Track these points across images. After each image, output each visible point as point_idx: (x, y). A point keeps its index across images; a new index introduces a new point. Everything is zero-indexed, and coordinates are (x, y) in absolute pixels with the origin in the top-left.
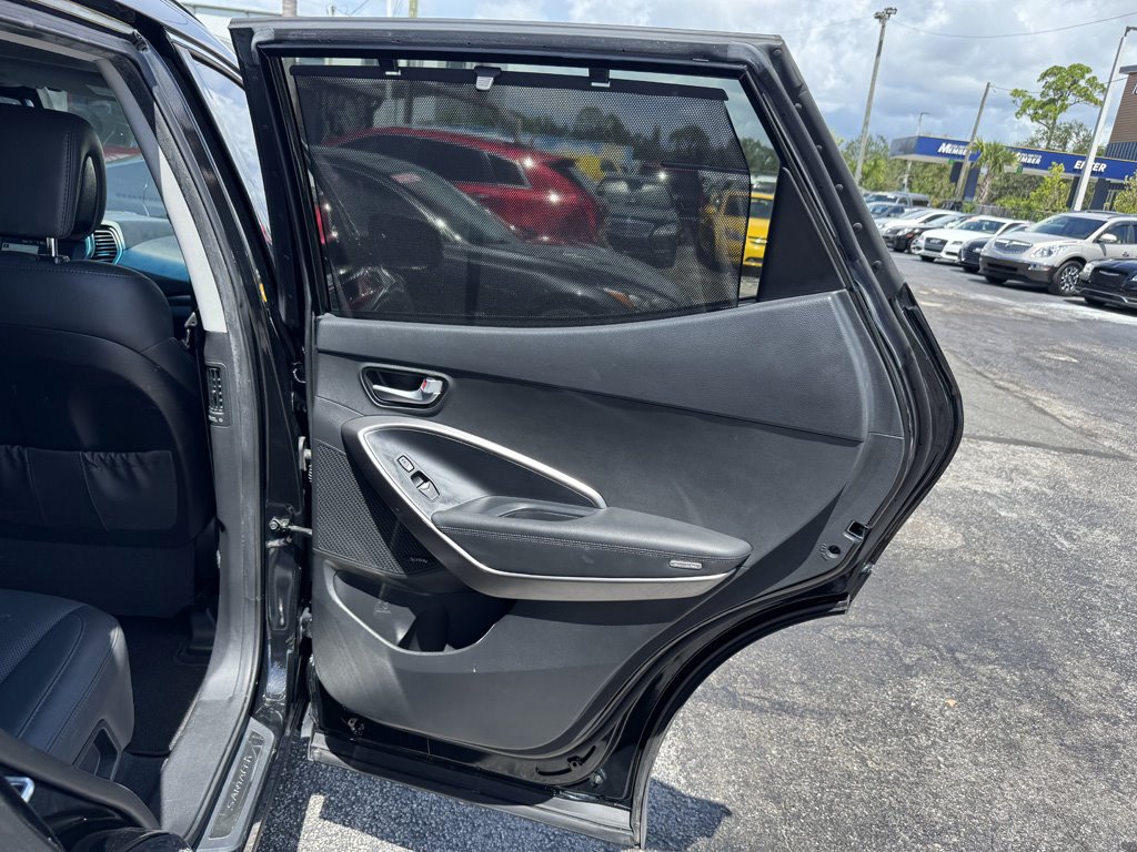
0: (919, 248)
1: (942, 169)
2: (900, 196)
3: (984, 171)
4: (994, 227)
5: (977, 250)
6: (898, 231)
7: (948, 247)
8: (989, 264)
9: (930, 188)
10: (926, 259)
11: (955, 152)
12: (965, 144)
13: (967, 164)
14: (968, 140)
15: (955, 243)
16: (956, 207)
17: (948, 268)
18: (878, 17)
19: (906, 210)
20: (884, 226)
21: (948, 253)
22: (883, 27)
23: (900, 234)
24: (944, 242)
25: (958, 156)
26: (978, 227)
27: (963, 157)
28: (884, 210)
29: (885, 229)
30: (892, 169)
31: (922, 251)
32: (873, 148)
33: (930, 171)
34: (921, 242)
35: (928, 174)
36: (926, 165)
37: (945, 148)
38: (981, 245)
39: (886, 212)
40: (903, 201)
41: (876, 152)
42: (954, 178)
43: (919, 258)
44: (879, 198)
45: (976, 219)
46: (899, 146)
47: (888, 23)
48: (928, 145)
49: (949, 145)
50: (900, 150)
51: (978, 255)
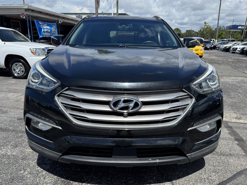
0: (231, 50)
1: (240, 32)
2: (228, 39)
6: (226, 47)
7: (238, 49)
8: (246, 52)
9: (236, 37)
10: (233, 53)
11: (242, 28)
12: (243, 26)
13: (244, 31)
15: (239, 48)
16: (241, 41)
17: (237, 54)
19: (229, 43)
20: (223, 46)
21: (238, 51)
23: (227, 48)
24: (237, 48)
26: (245, 44)
27: (244, 29)
28: (223, 43)
29: (223, 47)
30: (227, 34)
31: (232, 51)
32: (222, 29)
33: (237, 33)
34: (231, 49)
36: (236, 32)
37: (239, 27)
39: (224, 43)
40: (229, 41)
42: (242, 34)
43: (231, 53)
44: (223, 41)
46: (229, 28)
48: (235, 27)
49: (240, 27)
51: (244, 50)
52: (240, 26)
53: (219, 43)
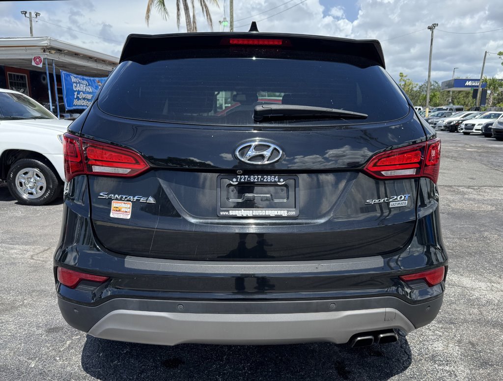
0: (462, 129)
1: (468, 93)
2: (449, 108)
3: (489, 92)
4: (497, 116)
5: (490, 126)
6: (451, 122)
7: (476, 127)
8: (496, 132)
9: (463, 102)
10: (465, 133)
11: (473, 84)
12: (478, 80)
13: (480, 89)
14: (480, 78)
15: (479, 125)
16: (477, 109)
17: (476, 136)
18: (429, 28)
19: (453, 113)
20: (443, 121)
21: (476, 130)
22: (432, 32)
23: (452, 124)
24: (474, 125)
25: (475, 86)
26: (489, 117)
27: (478, 86)
28: (442, 115)
29: (444, 123)
30: (443, 96)
31: (464, 130)
32: (432, 87)
33: (462, 95)
34: (463, 126)
35: (461, 96)
36: (460, 92)
37: (468, 83)
38: (491, 124)
39: (443, 116)
40: (451, 109)
41: (434, 89)
42: (475, 96)
43: (463, 134)
44: (439, 109)
45: (488, 113)
46: (446, 84)
47: (434, 31)
48: (460, 83)
49: (470, 82)
50: (446, 86)
51: (491, 128)
52: (469, 80)
53: (432, 114)
